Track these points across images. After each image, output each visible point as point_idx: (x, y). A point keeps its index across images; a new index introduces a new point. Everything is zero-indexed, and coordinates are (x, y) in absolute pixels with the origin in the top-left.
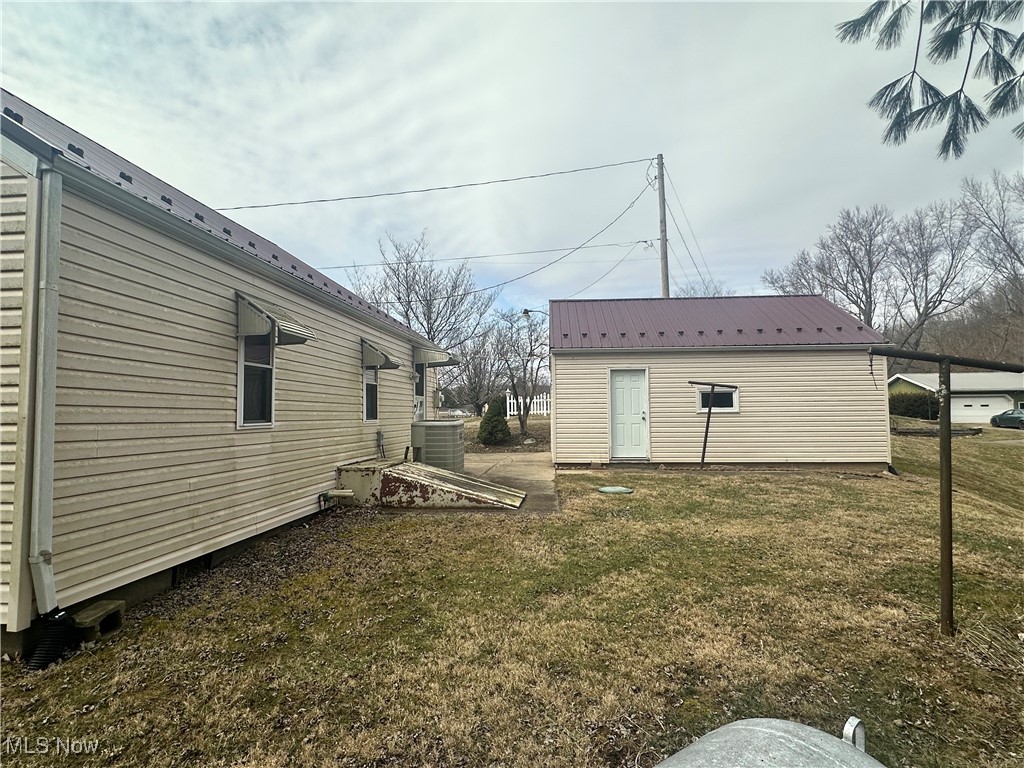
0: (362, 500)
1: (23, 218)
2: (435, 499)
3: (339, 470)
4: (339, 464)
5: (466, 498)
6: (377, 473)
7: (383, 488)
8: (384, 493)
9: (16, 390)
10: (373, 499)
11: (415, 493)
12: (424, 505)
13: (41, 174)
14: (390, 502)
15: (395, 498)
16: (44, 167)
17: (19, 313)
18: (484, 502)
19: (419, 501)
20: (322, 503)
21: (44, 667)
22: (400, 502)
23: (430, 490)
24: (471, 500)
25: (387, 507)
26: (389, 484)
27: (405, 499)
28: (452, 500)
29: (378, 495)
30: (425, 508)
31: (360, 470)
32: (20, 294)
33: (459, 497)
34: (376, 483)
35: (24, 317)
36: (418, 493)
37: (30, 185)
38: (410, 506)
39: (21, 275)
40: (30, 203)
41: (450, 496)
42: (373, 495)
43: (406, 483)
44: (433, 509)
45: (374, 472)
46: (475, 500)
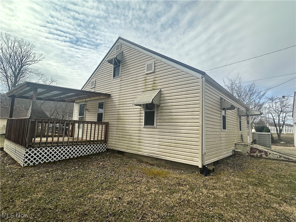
0: (243, 154)
1: (199, 87)
2: (271, 156)
3: (236, 144)
4: (235, 142)
5: (283, 157)
6: (248, 146)
7: (251, 151)
8: (251, 152)
9: (199, 120)
10: (247, 154)
11: (262, 153)
12: (266, 157)
13: (202, 77)
14: (253, 155)
15: (255, 154)
16: (203, 76)
17: (199, 105)
18: (291, 160)
19: (264, 156)
20: (233, 152)
21: (206, 176)
22: (257, 155)
23: (268, 153)
24: (285, 158)
25: (253, 156)
26: (252, 150)
27: (259, 155)
28: (278, 157)
29: (249, 153)
30: (266, 158)
31: (243, 145)
32: (199, 101)
33: (280, 157)
34: (248, 149)
35: (200, 106)
36: (264, 153)
37: (200, 80)
38: (261, 157)
39: (199, 97)
40: (200, 84)
41: (277, 156)
42: (247, 152)
43: (259, 150)
44: (270, 159)
45: (247, 146)
46: (287, 158)
